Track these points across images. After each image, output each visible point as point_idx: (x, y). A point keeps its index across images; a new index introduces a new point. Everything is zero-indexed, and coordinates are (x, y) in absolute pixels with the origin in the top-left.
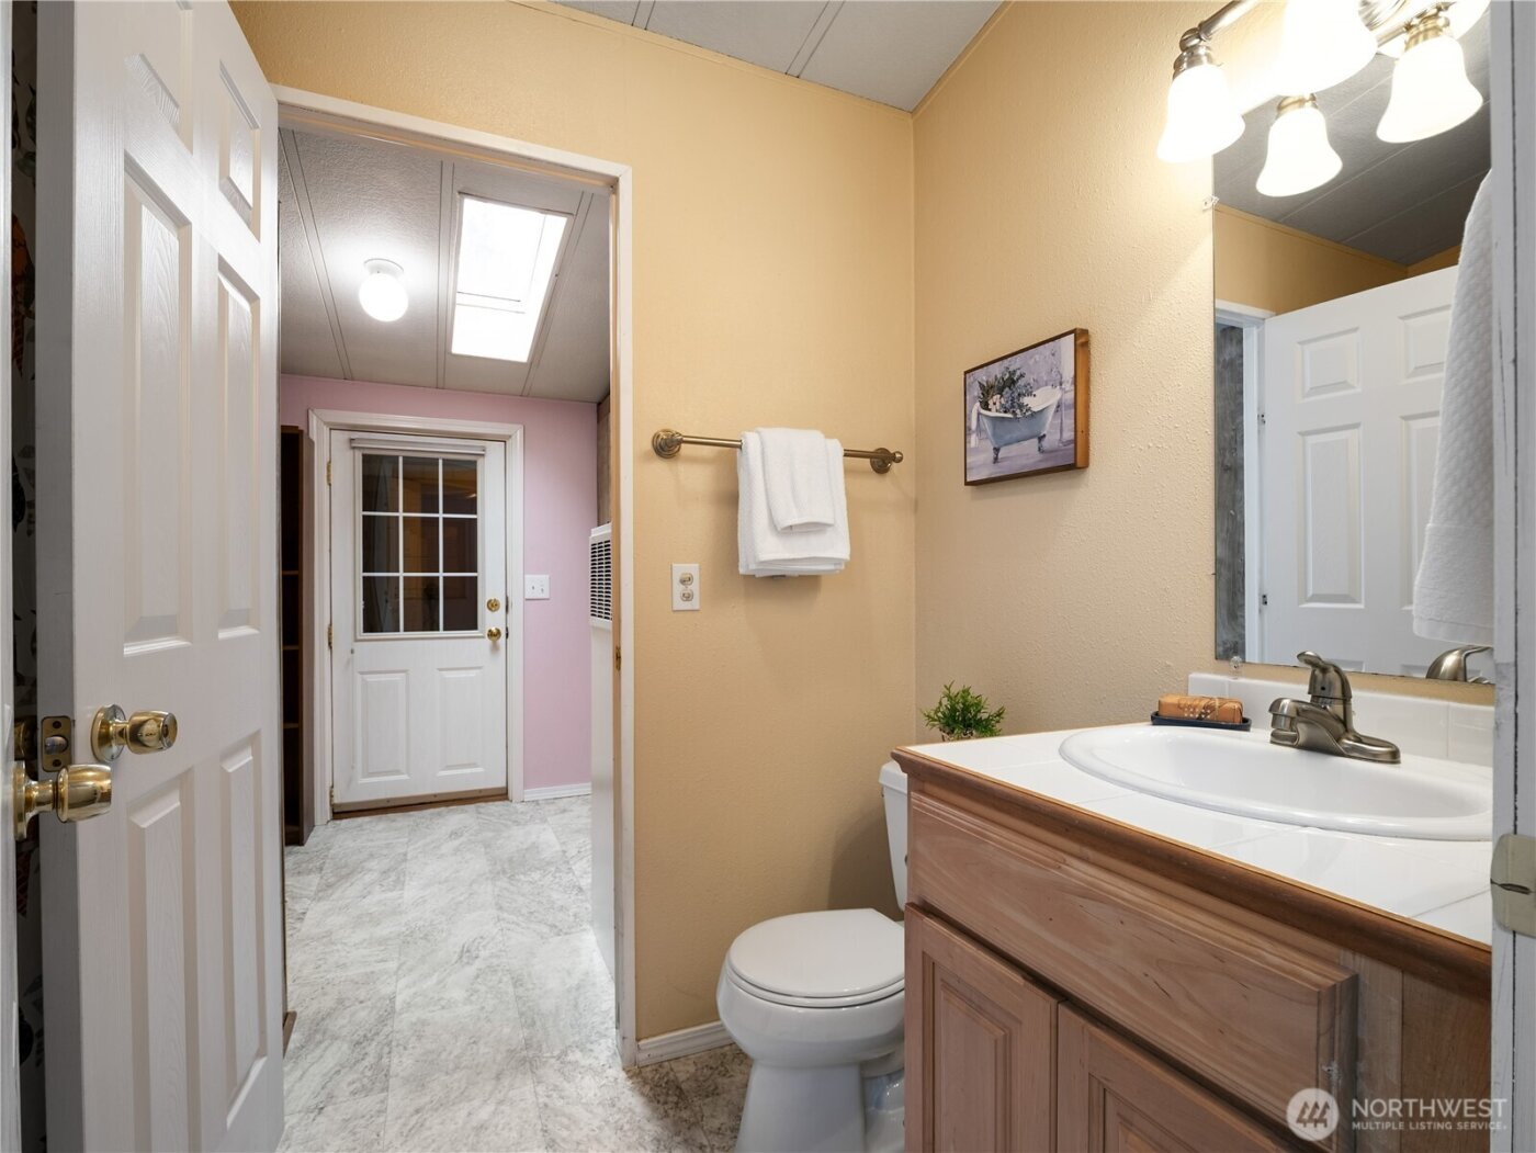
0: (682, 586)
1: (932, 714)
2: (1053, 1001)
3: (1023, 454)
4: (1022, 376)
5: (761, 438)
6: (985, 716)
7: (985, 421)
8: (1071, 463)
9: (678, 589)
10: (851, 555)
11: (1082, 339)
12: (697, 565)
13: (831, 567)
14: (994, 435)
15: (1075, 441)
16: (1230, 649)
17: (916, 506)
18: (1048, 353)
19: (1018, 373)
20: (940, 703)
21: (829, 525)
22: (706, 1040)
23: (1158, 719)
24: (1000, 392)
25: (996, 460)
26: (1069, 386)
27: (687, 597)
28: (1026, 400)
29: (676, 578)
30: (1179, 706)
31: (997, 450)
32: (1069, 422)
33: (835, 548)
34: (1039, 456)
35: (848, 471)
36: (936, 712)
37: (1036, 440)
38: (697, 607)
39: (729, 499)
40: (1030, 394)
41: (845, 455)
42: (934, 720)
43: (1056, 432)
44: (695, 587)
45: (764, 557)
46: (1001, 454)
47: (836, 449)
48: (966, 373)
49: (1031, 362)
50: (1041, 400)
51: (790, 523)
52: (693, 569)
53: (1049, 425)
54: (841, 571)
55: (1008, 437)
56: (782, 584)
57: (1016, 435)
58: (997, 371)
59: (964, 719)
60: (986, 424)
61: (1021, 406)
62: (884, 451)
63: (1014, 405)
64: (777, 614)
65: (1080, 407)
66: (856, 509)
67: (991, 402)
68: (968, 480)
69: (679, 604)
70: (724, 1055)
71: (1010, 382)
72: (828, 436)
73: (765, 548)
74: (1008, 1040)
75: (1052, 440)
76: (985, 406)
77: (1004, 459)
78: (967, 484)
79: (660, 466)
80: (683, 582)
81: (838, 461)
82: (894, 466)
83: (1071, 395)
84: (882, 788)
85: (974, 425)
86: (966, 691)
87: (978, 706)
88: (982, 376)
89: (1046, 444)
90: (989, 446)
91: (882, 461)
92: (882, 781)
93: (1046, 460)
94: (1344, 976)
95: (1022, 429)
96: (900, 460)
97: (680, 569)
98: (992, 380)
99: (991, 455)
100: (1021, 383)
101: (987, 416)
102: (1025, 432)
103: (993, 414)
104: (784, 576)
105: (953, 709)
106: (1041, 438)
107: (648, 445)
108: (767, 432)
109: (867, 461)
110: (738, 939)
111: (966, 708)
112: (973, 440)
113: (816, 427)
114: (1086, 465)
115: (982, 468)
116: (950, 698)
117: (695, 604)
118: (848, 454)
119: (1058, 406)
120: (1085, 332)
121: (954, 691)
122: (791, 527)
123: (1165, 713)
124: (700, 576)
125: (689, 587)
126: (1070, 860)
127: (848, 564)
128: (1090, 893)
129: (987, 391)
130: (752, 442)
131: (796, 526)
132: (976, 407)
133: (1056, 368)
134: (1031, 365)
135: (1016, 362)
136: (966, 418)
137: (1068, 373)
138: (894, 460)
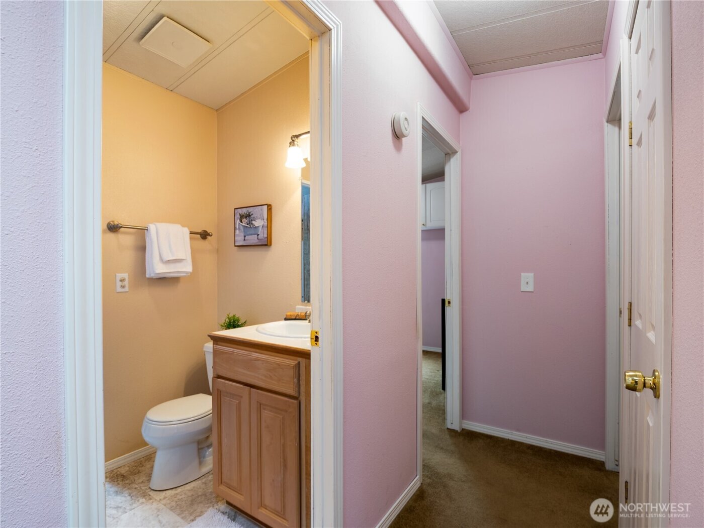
0: (121, 283)
1: (223, 324)
2: (249, 388)
3: (252, 239)
4: (252, 214)
5: (156, 227)
6: (240, 323)
7: (241, 226)
8: (266, 244)
9: (119, 284)
10: (193, 270)
11: (270, 207)
12: (127, 274)
13: (185, 275)
14: (244, 231)
15: (267, 238)
16: (306, 298)
17: (218, 251)
18: (260, 209)
19: (251, 213)
20: (225, 320)
21: (183, 260)
22: (133, 457)
23: (286, 319)
24: (246, 217)
25: (244, 240)
26: (266, 221)
27: (123, 287)
28: (253, 222)
29: (118, 279)
30: (290, 315)
31: (245, 236)
32: (266, 232)
33: (187, 268)
34: (257, 241)
35: (191, 238)
36: (224, 323)
37: (256, 235)
38: (127, 290)
39: (142, 248)
40: (255, 220)
41: (190, 233)
42: (223, 326)
43: (263, 234)
44: (126, 283)
45: (158, 272)
46: (246, 238)
47: (186, 231)
48: (235, 209)
49: (255, 211)
50: (257, 223)
51: (168, 259)
52: (125, 275)
53: (260, 231)
54: (189, 276)
55: (248, 233)
56: (163, 280)
57: (251, 233)
58: (244, 211)
59: (233, 324)
60: (242, 228)
61: (252, 224)
62: (205, 231)
63: (250, 223)
64: (162, 292)
65: (269, 227)
66: (195, 253)
67: (243, 220)
68: (236, 245)
69: (119, 289)
70: (141, 461)
71: (248, 216)
72: (183, 226)
73: (157, 268)
74: (240, 403)
75: (261, 237)
76: (241, 221)
77: (247, 240)
78: (235, 246)
79: (111, 236)
80: (121, 281)
81: (188, 235)
82: (209, 237)
83: (266, 223)
84: (205, 351)
85: (237, 227)
86: (234, 316)
87: (238, 321)
88: (240, 211)
89: (259, 237)
90: (243, 235)
91: (204, 235)
92: (204, 350)
93: (259, 242)
94: (297, 362)
95: (252, 231)
96: (211, 236)
97: (120, 276)
98: (243, 213)
99: (243, 238)
100: (252, 216)
101: (242, 225)
102: (253, 232)
103: (243, 224)
104: (165, 278)
105: (230, 322)
106: (258, 235)
107: (105, 227)
108: (159, 225)
109: (199, 235)
110: (149, 411)
111: (234, 322)
112: (237, 232)
113: (179, 224)
114: (271, 245)
115: (240, 241)
116: (228, 318)
117: (127, 289)
118: (191, 233)
119: (263, 226)
120: (270, 205)
121: (230, 316)
122: (169, 261)
123: (288, 317)
124: (129, 278)
125: (124, 283)
126: (253, 353)
127: (191, 273)
128: (257, 360)
129: (242, 217)
130: (152, 228)
131: (171, 260)
132: (238, 221)
133: (262, 214)
134: (255, 212)
135: (250, 210)
136: (235, 224)
137: (266, 217)
138: (209, 235)
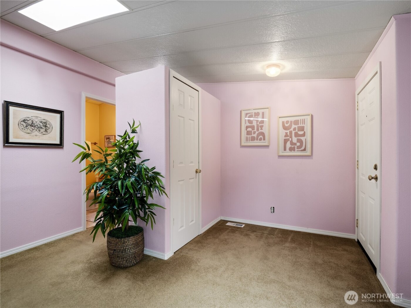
3: (110, 145)
25: (108, 145)
28: (110, 140)
35: (91, 145)
58: (108, 137)
60: (107, 142)
68: (105, 147)
71: (109, 138)
72: (89, 141)
82: (97, 144)
88: (106, 137)
93: (112, 146)
95: (110, 143)
112: (105, 143)
118: (91, 143)
120: (115, 135)
129: (107, 138)
132: (106, 140)
133: (113, 138)
134: (111, 137)
135: (110, 137)
136: (105, 140)
137: (114, 139)
138: (97, 143)
